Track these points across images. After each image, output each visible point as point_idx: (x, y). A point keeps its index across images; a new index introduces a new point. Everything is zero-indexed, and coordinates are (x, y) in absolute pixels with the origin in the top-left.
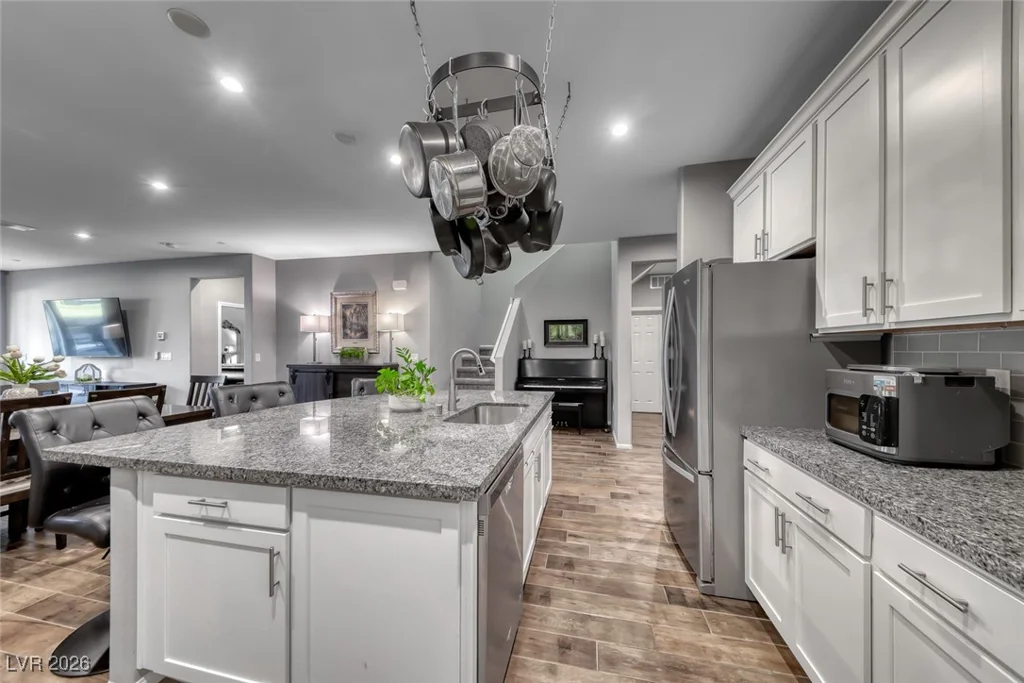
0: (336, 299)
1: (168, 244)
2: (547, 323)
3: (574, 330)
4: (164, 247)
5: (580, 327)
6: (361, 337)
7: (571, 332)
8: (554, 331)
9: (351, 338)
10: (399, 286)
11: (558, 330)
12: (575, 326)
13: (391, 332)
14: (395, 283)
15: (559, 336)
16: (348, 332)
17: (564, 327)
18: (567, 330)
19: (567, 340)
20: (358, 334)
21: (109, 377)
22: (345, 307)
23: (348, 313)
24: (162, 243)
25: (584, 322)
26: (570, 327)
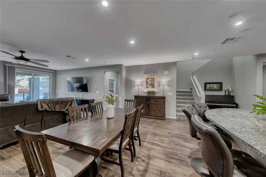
0: (144, 76)
1: (105, 62)
2: (206, 84)
3: (216, 86)
4: (104, 63)
5: (219, 85)
6: (152, 88)
7: (215, 86)
8: (208, 86)
9: (149, 88)
10: (166, 73)
11: (210, 86)
12: (217, 84)
13: (164, 86)
14: (164, 72)
15: (210, 88)
16: (148, 86)
17: (212, 85)
18: (213, 86)
19: (214, 89)
20: (151, 87)
21: (82, 97)
22: (147, 79)
23: (148, 81)
24: (103, 62)
25: (221, 84)
26: (215, 85)
